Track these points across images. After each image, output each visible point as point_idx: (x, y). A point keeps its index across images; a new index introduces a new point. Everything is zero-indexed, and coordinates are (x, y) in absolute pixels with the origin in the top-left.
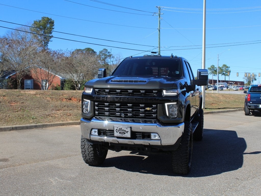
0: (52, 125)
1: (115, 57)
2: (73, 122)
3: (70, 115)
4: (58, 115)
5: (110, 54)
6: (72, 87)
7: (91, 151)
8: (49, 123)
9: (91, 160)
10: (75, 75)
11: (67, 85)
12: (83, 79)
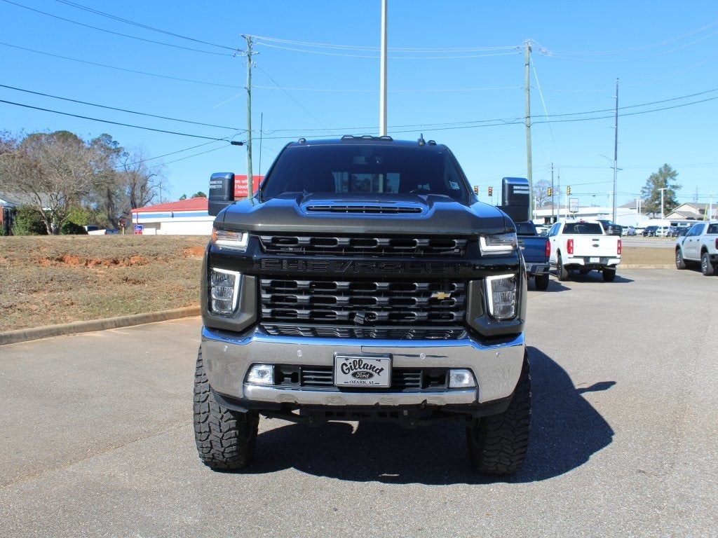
0: (26, 337)
1: (131, 154)
2: (85, 322)
3: (72, 304)
4: (37, 304)
5: (119, 146)
6: (35, 227)
7: (230, 430)
8: (17, 331)
9: (227, 456)
10: (45, 197)
11: (20, 222)
12: (68, 205)
